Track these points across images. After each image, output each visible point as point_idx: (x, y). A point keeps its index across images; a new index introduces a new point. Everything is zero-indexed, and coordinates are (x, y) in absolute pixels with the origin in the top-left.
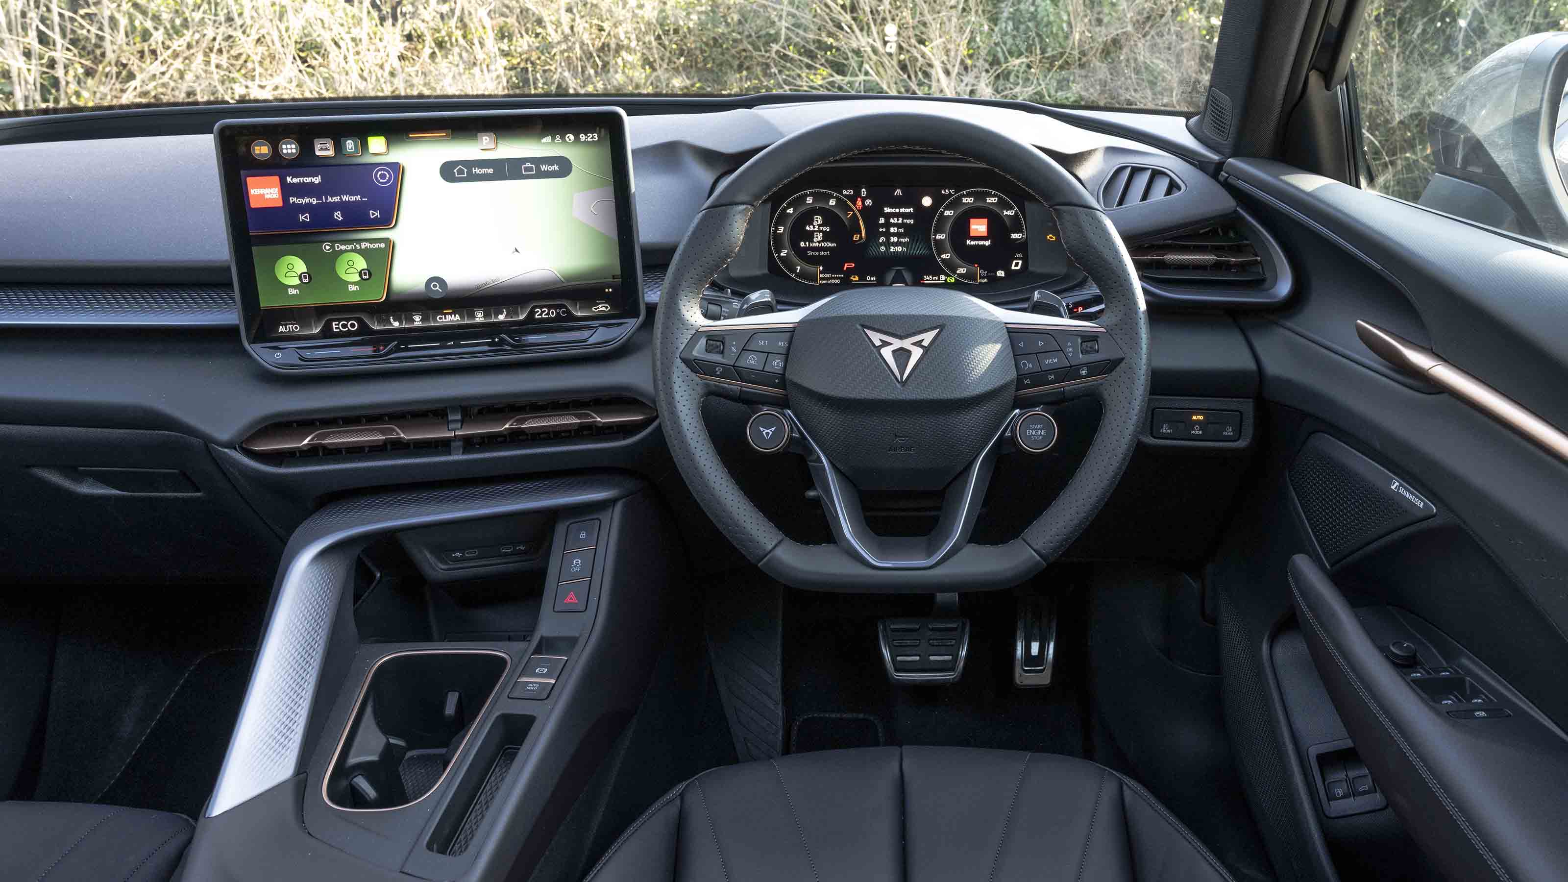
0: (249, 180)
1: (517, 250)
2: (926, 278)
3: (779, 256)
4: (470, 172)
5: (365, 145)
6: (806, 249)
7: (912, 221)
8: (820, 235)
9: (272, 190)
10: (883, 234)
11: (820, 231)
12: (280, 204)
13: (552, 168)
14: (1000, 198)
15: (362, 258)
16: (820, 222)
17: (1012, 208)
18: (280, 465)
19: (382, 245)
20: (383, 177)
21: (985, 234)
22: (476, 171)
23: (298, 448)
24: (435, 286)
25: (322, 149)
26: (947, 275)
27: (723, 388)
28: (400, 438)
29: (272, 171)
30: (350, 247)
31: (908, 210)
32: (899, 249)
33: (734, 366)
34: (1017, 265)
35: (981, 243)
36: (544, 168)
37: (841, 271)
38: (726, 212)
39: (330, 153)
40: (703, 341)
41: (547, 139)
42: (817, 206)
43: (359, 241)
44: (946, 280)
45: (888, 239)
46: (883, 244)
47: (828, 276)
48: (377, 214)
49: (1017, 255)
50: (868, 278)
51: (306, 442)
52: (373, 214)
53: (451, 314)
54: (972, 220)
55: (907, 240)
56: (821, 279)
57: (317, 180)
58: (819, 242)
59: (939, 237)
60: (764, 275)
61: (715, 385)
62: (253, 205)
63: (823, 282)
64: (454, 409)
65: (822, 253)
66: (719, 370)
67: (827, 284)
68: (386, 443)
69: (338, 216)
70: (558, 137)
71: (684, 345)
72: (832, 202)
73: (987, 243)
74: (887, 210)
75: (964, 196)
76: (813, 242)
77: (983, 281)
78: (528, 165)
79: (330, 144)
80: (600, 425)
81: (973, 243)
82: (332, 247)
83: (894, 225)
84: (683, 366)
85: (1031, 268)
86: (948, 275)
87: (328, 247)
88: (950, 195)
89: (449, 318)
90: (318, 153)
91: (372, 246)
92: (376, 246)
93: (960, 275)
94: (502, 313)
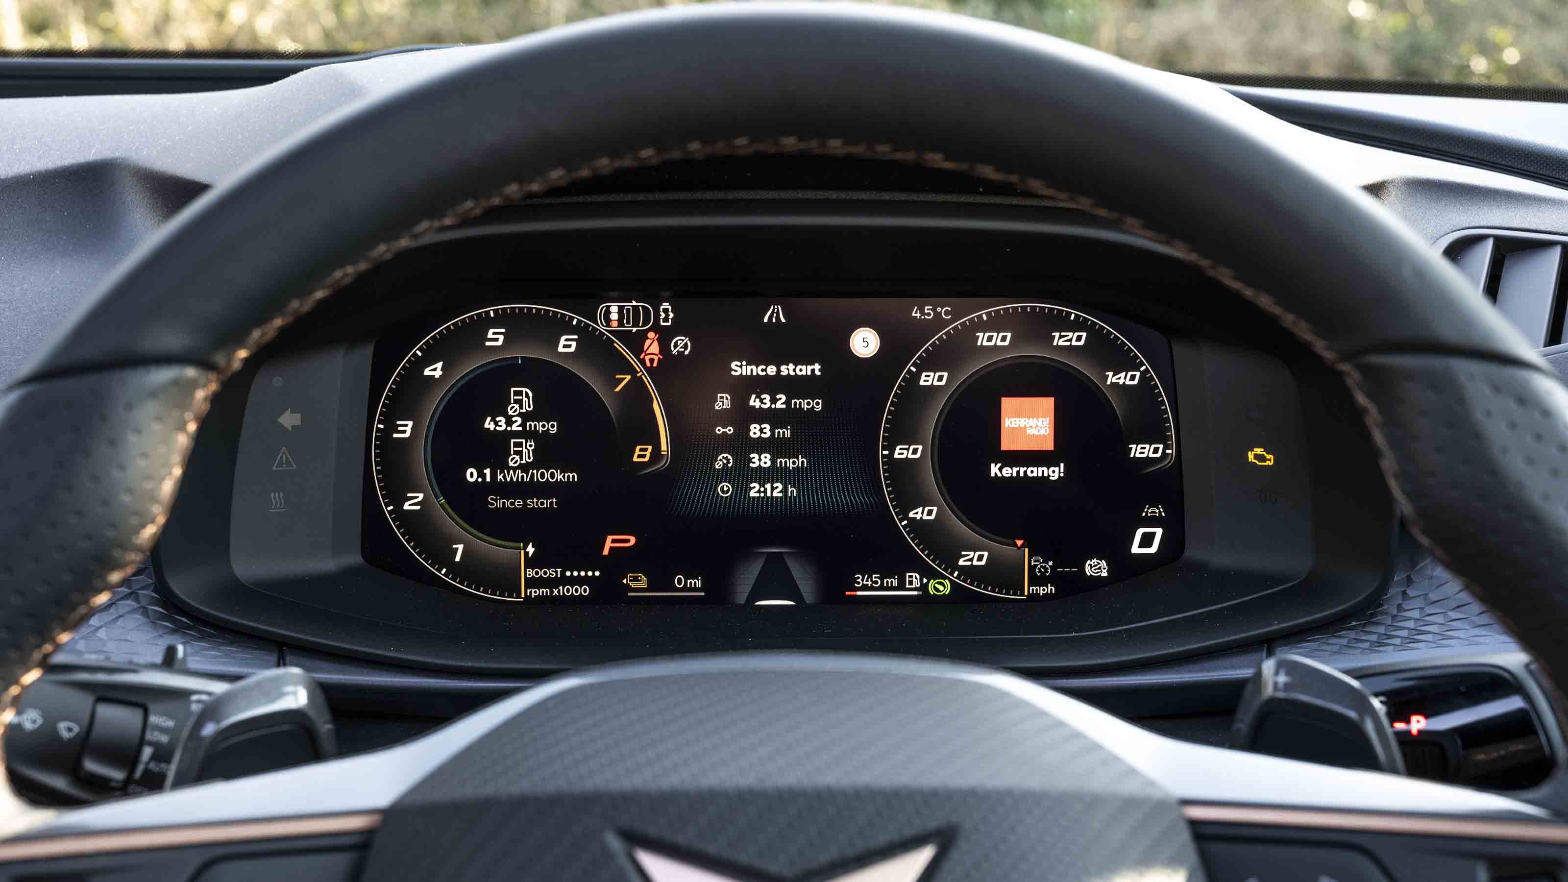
2: (861, 580)
3: (399, 513)
6: (482, 489)
7: (818, 405)
8: (528, 448)
10: (725, 444)
11: (525, 434)
14: (1094, 334)
16: (528, 406)
17: (1131, 365)
21: (1049, 446)
26: (928, 573)
31: (804, 370)
32: (776, 490)
34: (1147, 540)
35: (1035, 472)
37: (592, 559)
42: (520, 353)
44: (924, 587)
45: (743, 460)
46: (725, 474)
47: (551, 573)
49: (1149, 511)
50: (679, 580)
54: (1008, 404)
55: (801, 461)
56: (532, 583)
58: (525, 468)
59: (900, 453)
60: (348, 573)
63: (535, 593)
65: (533, 503)
67: (551, 599)
72: (567, 344)
73: (1055, 473)
74: (739, 369)
75: (985, 327)
76: (505, 467)
77: (1041, 591)
81: (1007, 472)
83: (761, 416)
85: (1191, 552)
86: (932, 574)
88: (938, 323)
93: (969, 572)
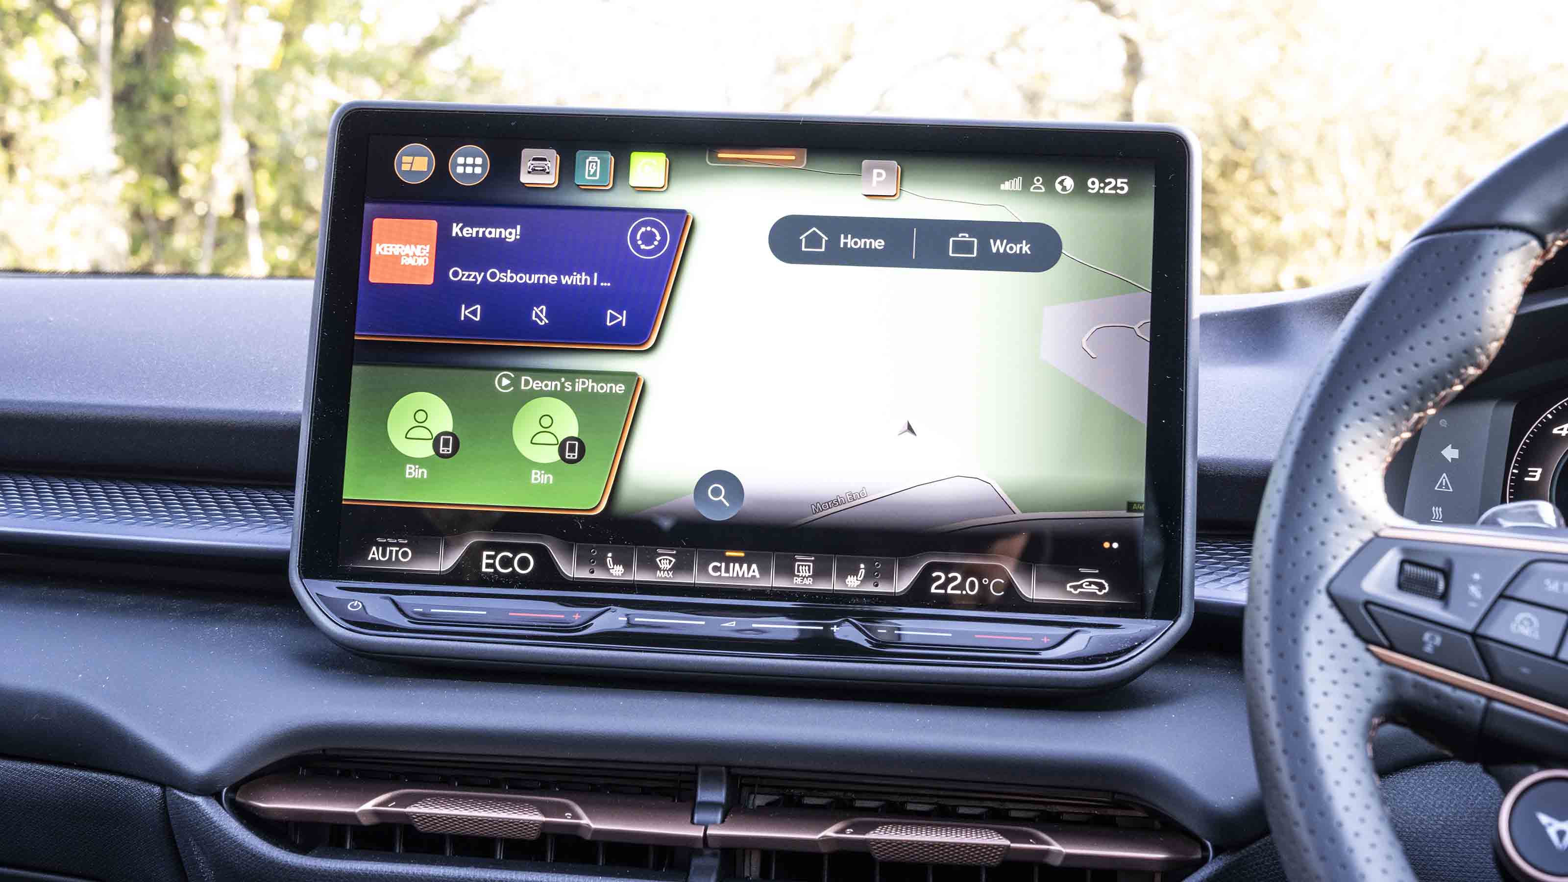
0: (379, 224)
1: (910, 428)
4: (833, 242)
5: (622, 168)
9: (417, 250)
12: (429, 280)
13: (1016, 249)
15: (571, 411)
18: (303, 849)
19: (619, 389)
20: (648, 238)
22: (848, 241)
23: (353, 815)
24: (716, 492)
25: (534, 171)
27: (1438, 695)
28: (578, 826)
29: (425, 208)
30: (552, 385)
33: (1474, 635)
36: (998, 246)
38: (1476, 242)
39: (550, 180)
40: (1390, 561)
41: (1013, 184)
43: (573, 374)
48: (623, 318)
51: (369, 806)
52: (613, 318)
53: (740, 561)
57: (512, 235)
61: (1416, 685)
62: (376, 276)
64: (713, 777)
66: (1431, 641)
68: (545, 832)
69: (540, 315)
70: (1038, 181)
71: (1340, 562)
78: (964, 237)
79: (552, 158)
80: (1057, 862)
82: (515, 383)
84: (1333, 617)
87: (505, 382)
89: (736, 569)
90: (525, 178)
91: (597, 388)
92: (607, 388)
94: (855, 572)
